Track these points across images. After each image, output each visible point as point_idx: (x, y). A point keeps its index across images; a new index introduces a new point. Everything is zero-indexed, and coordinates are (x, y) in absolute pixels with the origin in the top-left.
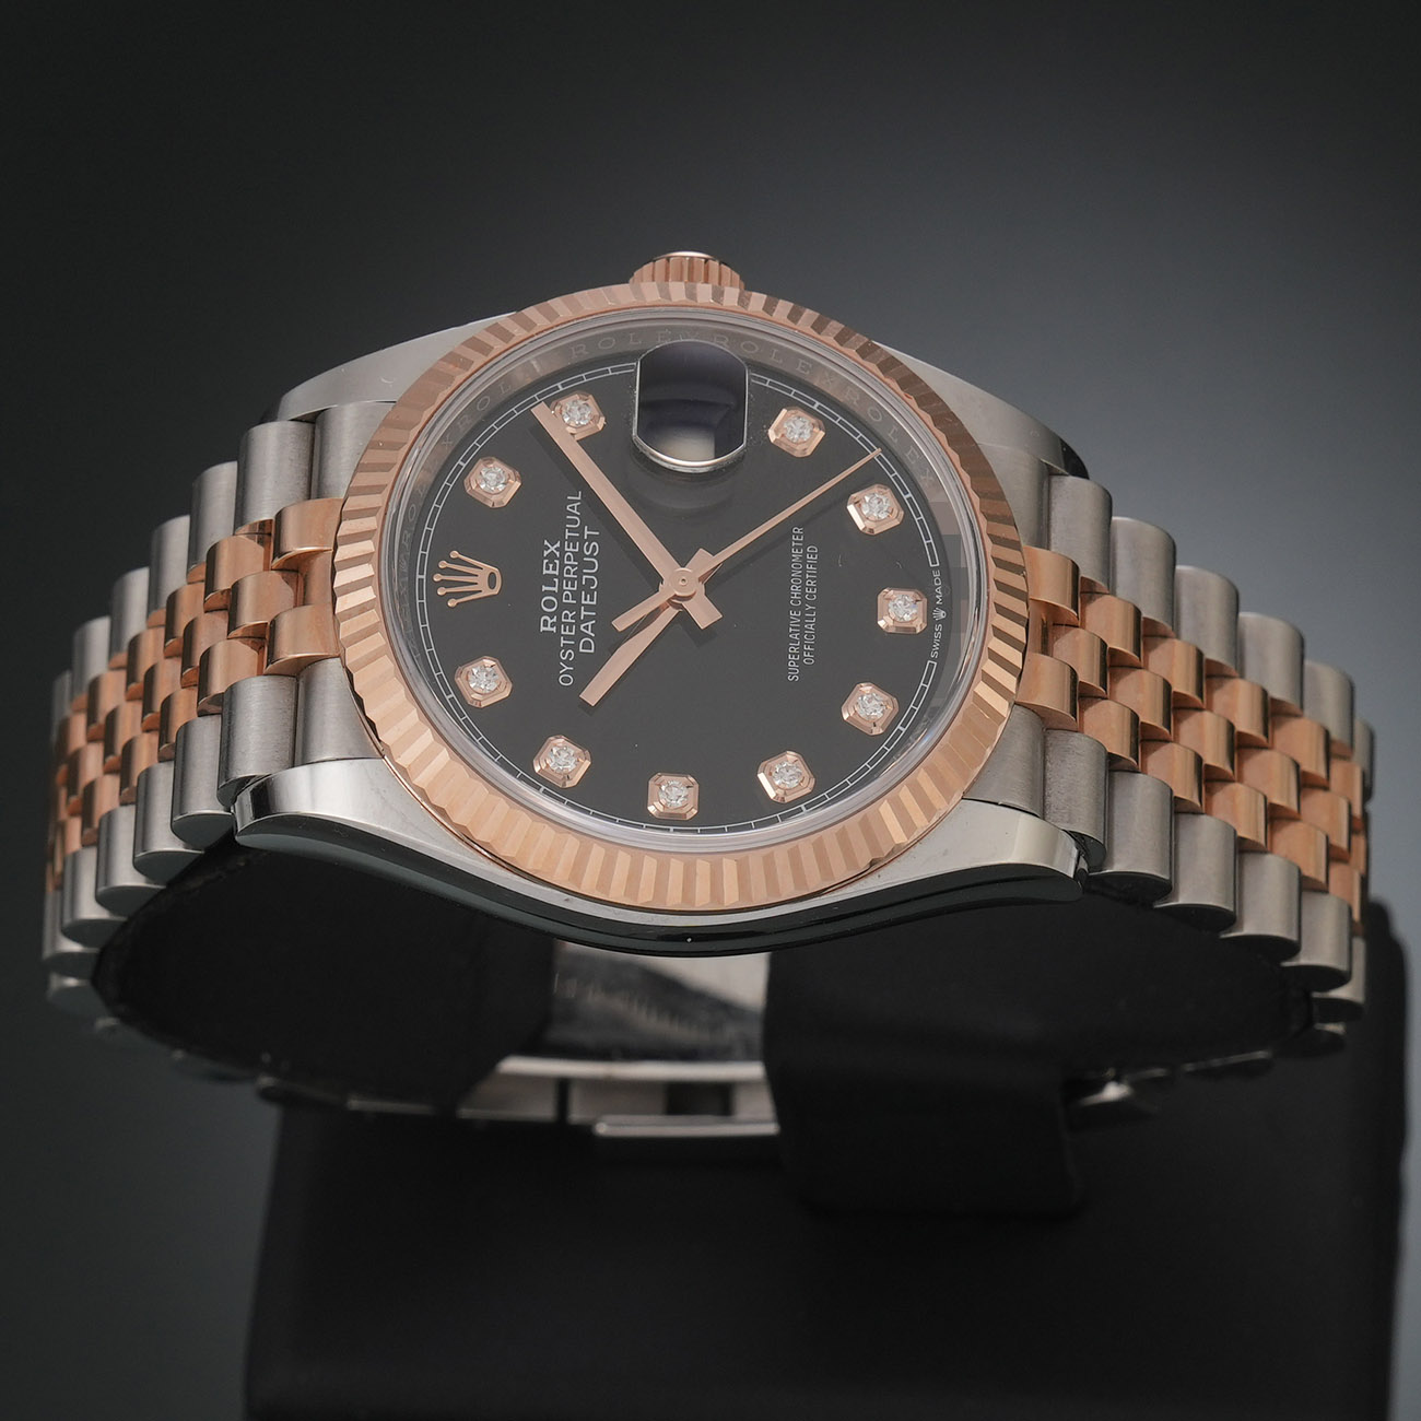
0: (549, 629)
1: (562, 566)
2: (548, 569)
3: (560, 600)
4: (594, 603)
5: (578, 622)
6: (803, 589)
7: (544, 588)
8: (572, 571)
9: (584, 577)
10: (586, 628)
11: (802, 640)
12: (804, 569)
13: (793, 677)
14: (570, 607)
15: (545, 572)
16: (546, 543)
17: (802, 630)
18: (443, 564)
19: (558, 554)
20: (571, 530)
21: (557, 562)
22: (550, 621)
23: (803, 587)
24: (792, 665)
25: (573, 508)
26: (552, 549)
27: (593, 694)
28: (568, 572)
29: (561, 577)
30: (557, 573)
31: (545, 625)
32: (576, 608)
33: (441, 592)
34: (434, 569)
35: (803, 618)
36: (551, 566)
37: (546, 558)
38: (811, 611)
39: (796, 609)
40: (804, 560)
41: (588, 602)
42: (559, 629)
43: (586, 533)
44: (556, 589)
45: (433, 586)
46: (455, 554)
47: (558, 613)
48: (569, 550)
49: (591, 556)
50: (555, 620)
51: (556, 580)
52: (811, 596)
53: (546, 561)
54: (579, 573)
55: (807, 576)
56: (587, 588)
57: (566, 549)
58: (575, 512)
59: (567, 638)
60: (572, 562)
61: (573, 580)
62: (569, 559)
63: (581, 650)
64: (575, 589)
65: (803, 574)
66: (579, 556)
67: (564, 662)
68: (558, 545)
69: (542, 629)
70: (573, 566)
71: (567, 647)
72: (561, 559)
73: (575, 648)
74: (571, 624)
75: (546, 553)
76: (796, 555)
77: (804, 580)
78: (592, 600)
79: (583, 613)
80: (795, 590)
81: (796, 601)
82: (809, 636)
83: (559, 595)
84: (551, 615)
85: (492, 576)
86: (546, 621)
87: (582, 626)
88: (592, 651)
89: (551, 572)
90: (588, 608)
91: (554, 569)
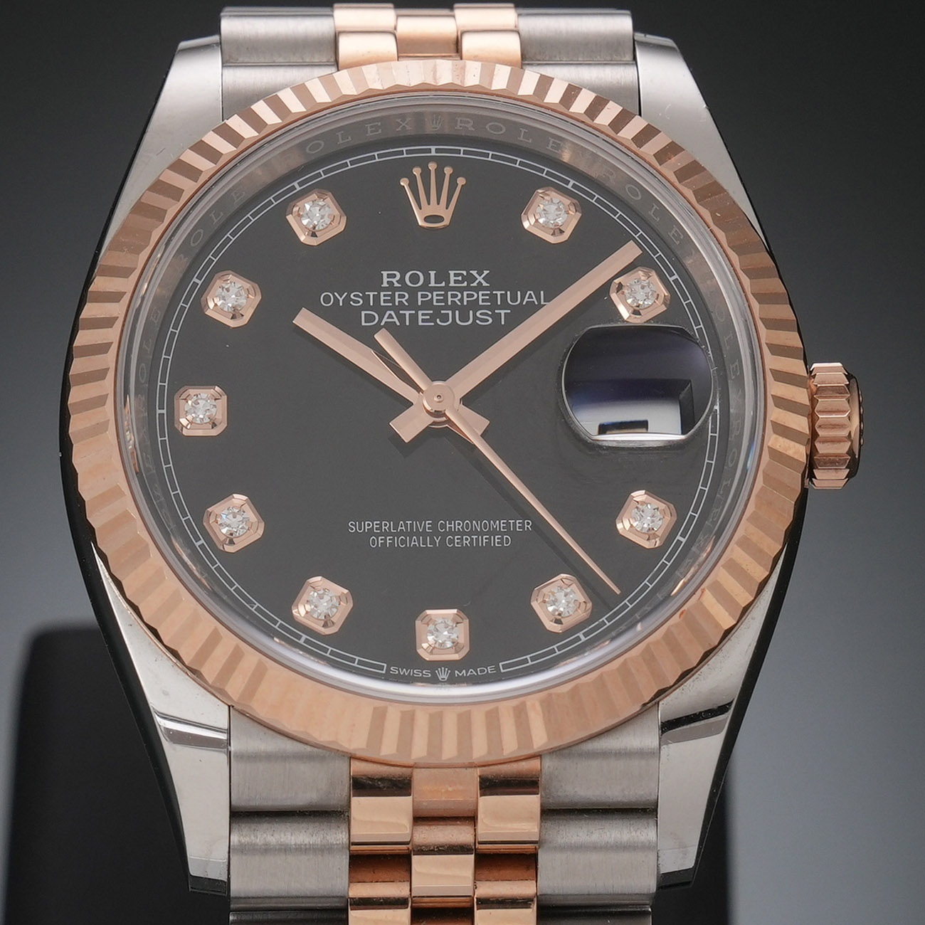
0: (385, 280)
1: (461, 290)
2: (456, 275)
3: (420, 289)
4: (420, 323)
5: (396, 309)
6: (458, 533)
7: (432, 273)
8: (456, 300)
9: (450, 312)
10: (390, 317)
11: (398, 535)
12: (482, 533)
13: (353, 527)
14: (413, 299)
15: (452, 273)
16: (486, 272)
17: (411, 534)
18: (448, 171)
19: (475, 284)
20: (504, 297)
21: (465, 284)
22: (394, 280)
23: (462, 533)
24: (367, 526)
25: (530, 297)
26: (480, 279)
27: (306, 321)
28: (454, 296)
29: (447, 288)
30: (452, 284)
31: (389, 276)
32: (412, 304)
33: (417, 172)
34: (442, 162)
35: (424, 534)
36: (460, 278)
37: (468, 273)
38: (433, 542)
39: (434, 526)
40: (494, 532)
41: (420, 317)
42: (385, 289)
43: (503, 312)
44: (433, 284)
45: (423, 163)
46: (461, 181)
47: (404, 287)
48: (481, 296)
49: (475, 317)
50: (396, 285)
51: (443, 284)
52: (452, 541)
53: (465, 273)
54: (454, 307)
55: (474, 537)
56: (437, 313)
57: (480, 293)
58: (526, 300)
59: (377, 298)
60: (465, 299)
61: (445, 300)
62: (469, 296)
63: (363, 313)
64: (435, 303)
65: (476, 533)
66: (474, 305)
67: (348, 296)
68: (485, 284)
69: (385, 273)
70: (461, 300)
71: (366, 298)
72: (468, 288)
73: (366, 306)
74: (393, 300)
75: (474, 273)
76: (500, 525)
77: (470, 534)
78: (423, 321)
79: (407, 313)
80: (457, 525)
81: (443, 526)
82: (403, 542)
83: (426, 287)
84: (402, 281)
85: (439, 219)
86: (394, 276)
87: (392, 313)
88: (363, 324)
89: (452, 278)
90: (414, 318)
91: (456, 282)
